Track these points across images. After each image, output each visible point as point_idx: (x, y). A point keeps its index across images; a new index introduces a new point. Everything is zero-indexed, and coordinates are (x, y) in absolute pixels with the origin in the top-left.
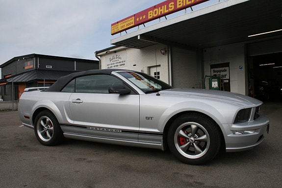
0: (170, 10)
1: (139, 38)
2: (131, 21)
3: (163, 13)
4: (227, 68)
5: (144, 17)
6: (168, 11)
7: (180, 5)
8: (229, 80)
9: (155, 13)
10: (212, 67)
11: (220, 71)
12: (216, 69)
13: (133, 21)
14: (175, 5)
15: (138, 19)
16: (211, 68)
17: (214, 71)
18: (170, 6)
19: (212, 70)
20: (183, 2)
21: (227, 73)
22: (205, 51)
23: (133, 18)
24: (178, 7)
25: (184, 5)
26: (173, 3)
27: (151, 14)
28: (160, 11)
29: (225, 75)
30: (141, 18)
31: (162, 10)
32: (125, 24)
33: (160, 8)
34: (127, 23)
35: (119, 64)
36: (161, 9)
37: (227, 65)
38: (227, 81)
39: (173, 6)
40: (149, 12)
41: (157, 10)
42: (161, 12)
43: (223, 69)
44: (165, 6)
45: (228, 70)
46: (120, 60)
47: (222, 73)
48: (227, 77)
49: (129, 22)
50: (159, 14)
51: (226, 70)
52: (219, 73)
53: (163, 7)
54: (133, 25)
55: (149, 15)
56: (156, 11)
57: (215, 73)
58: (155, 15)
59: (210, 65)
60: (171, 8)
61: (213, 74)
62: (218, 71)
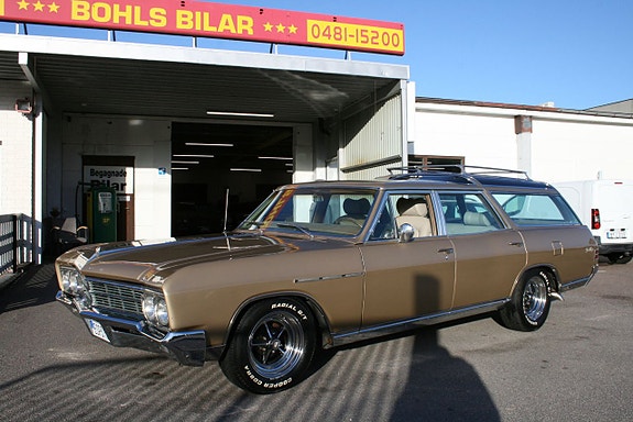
0: (153, 24)
1: (23, 60)
3: (128, 22)
4: (128, 170)
6: (145, 24)
7: (184, 23)
8: (132, 196)
9: (101, 15)
10: (88, 160)
11: (110, 174)
12: (98, 168)
14: (171, 18)
15: (23, 5)
16: (83, 164)
17: (93, 173)
18: (153, 12)
19: (88, 169)
20: (194, 20)
21: (127, 180)
22: (69, 119)
24: (181, 26)
25: (198, 28)
26: (163, 11)
27: (84, 11)
28: (118, 13)
29: (123, 185)
30: (38, 6)
33: (116, 7)
36: (123, 9)
37: (130, 161)
38: (128, 199)
39: (163, 19)
40: (76, 3)
41: (107, 7)
42: (123, 18)
43: (118, 169)
44: (137, 8)
47: (114, 180)
48: (127, 190)
50: (116, 21)
51: (125, 174)
52: (106, 178)
53: (129, 8)
55: (75, 9)
56: (102, 10)
57: (95, 178)
58: (99, 19)
59: (83, 157)
60: (159, 21)
61: (88, 178)
62: (102, 174)
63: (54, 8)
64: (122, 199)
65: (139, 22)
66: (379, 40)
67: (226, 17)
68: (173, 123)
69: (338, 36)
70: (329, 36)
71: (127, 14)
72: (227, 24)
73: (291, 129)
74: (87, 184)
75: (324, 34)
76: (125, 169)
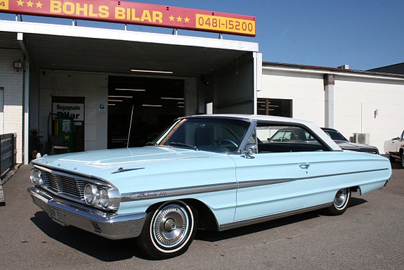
0: (102, 16)
3: (85, 14)
4: (81, 105)
6: (95, 15)
7: (120, 15)
8: (83, 122)
9: (68, 9)
10: (55, 99)
11: (69, 108)
12: (61, 105)
14: (112, 12)
15: (20, 3)
16: (53, 102)
17: (58, 107)
18: (101, 10)
19: (55, 105)
20: (126, 13)
21: (80, 112)
22: (44, 73)
24: (117, 17)
25: (128, 18)
26: (107, 8)
27: (58, 7)
28: (79, 9)
29: (77, 115)
30: (30, 4)
36: (82, 6)
37: (82, 100)
38: (80, 124)
39: (107, 13)
40: (53, 2)
41: (72, 5)
42: (82, 12)
43: (75, 105)
44: (91, 6)
45: (82, 108)
47: (72, 112)
48: (80, 118)
50: (77, 13)
51: (79, 108)
52: (66, 111)
55: (52, 6)
56: (69, 6)
57: (60, 111)
59: (53, 97)
60: (104, 14)
61: (55, 111)
62: (64, 108)
63: (39, 5)
64: (76, 124)
65: (92, 15)
66: (240, 27)
67: (146, 12)
68: (109, 76)
69: (215, 25)
70: (209, 24)
71: (85, 9)
72: (146, 16)
73: (183, 80)
74: (55, 114)
75: (206, 23)
76: (79, 105)
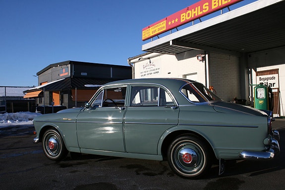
0: (204, 11)
1: (171, 44)
2: (163, 26)
3: (196, 15)
4: (276, 76)
5: (177, 20)
6: (201, 13)
7: (215, 5)
8: (278, 89)
9: (188, 16)
10: (258, 73)
11: (267, 79)
12: (262, 77)
13: (165, 25)
14: (210, 6)
15: (170, 23)
16: (257, 75)
17: (260, 79)
18: (204, 7)
19: (258, 77)
20: (218, 2)
21: (276, 81)
22: (250, 56)
23: (165, 21)
24: (213, 7)
25: (220, 5)
26: (207, 4)
27: (184, 17)
28: (193, 13)
29: (274, 84)
30: (173, 22)
31: (196, 12)
32: (157, 28)
33: (193, 10)
34: (159, 27)
35: (153, 72)
36: (195, 10)
37: (276, 71)
38: (276, 91)
39: (207, 7)
40: (182, 15)
41: (190, 12)
42: (195, 14)
43: (271, 76)
44: (199, 7)
45: (276, 78)
46: (154, 68)
47: (270, 82)
48: (276, 86)
49: (161, 26)
50: (193, 16)
51: (274, 78)
52: (266, 81)
53: (197, 8)
54: (165, 29)
55: (182, 18)
56: (189, 14)
57: (261, 82)
58: (188, 18)
59: (256, 72)
60: (206, 9)
61: (259, 82)
62: (264, 79)
64: (273, 91)
65: (200, 13)
76: (274, 75)
